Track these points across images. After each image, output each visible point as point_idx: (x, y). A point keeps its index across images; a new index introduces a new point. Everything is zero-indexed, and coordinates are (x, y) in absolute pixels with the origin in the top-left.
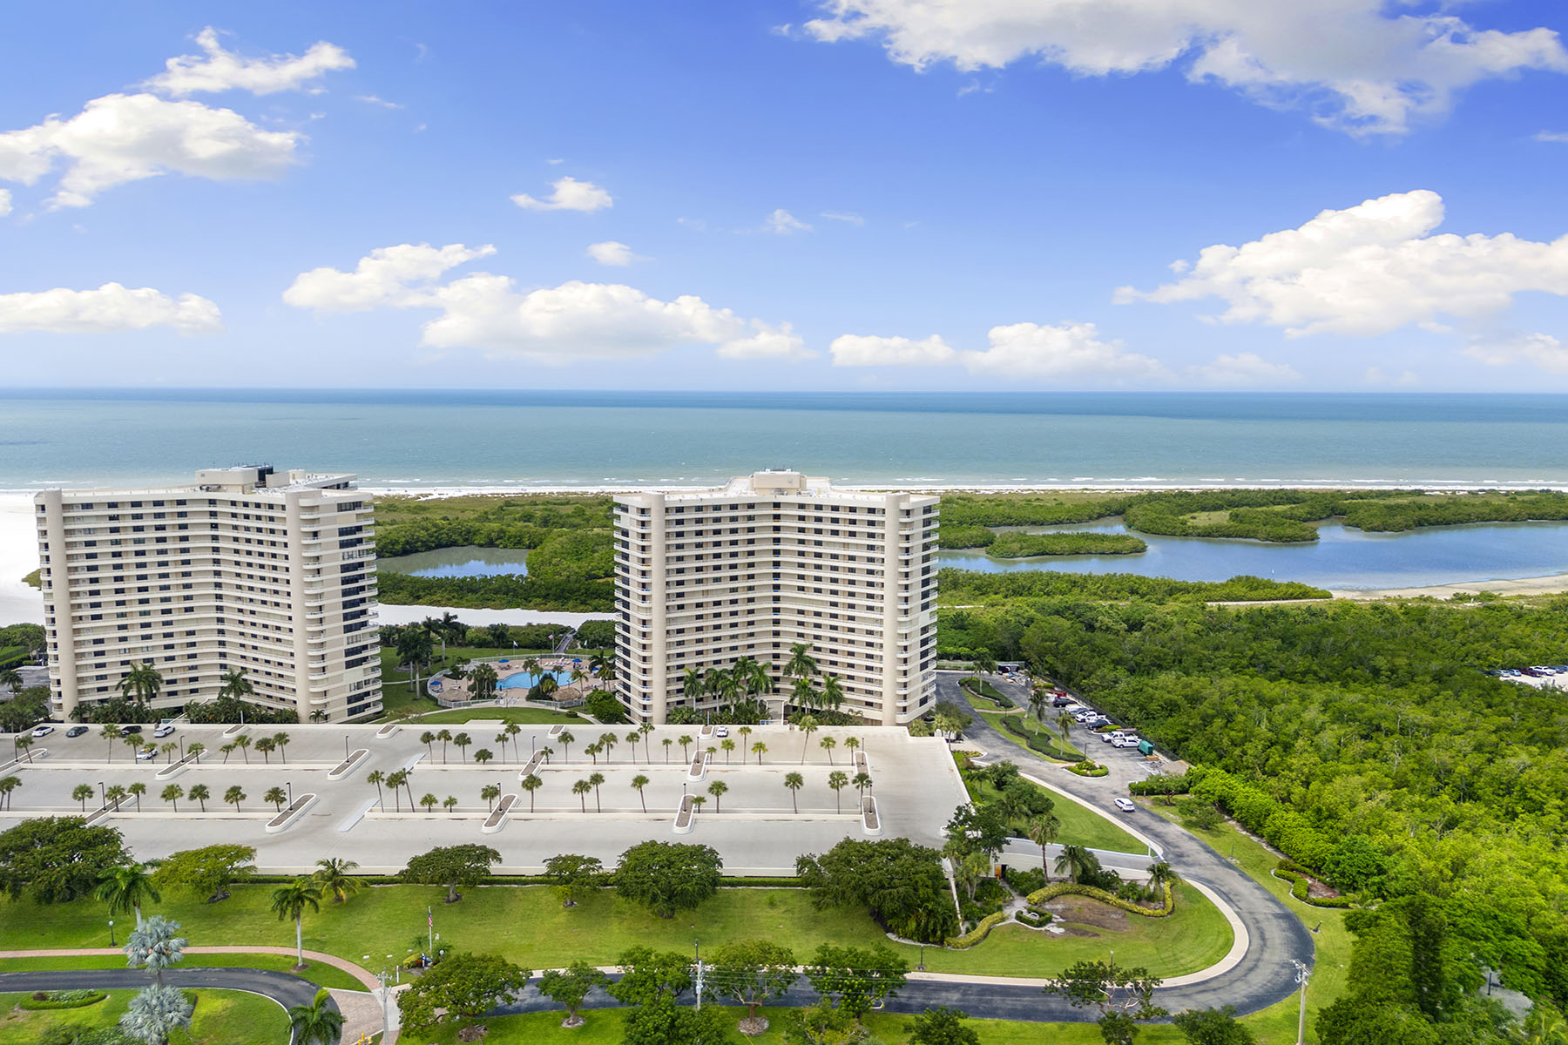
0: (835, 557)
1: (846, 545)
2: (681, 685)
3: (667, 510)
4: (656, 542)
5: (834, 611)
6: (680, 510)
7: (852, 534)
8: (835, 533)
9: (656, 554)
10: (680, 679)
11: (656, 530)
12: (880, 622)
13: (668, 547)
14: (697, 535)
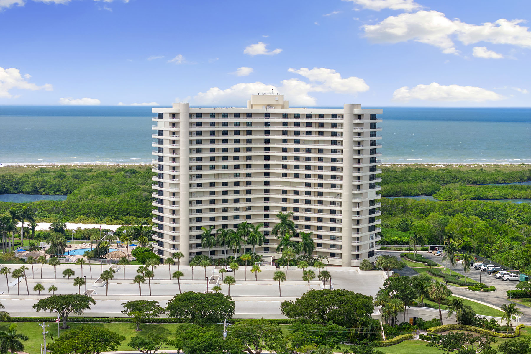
0: (308, 150)
1: (316, 142)
2: (199, 241)
3: (191, 115)
4: (183, 138)
5: (308, 189)
6: (199, 116)
7: (321, 134)
8: (309, 133)
9: (183, 146)
10: (198, 237)
11: (183, 129)
12: (340, 195)
13: (191, 141)
14: (211, 134)
